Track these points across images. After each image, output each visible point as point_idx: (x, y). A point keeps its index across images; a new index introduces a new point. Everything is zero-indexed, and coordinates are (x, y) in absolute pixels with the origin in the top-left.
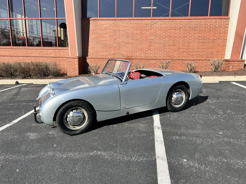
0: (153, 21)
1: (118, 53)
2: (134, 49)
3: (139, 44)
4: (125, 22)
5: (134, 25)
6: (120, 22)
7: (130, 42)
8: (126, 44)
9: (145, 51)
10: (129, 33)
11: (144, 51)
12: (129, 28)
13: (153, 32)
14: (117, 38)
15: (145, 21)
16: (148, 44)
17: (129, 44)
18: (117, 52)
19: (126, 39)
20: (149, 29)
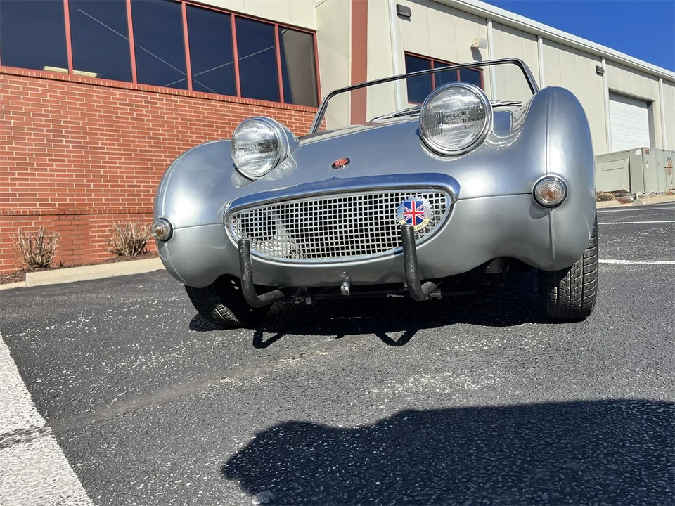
0: (143, 94)
1: (20, 195)
2: (87, 181)
3: (104, 162)
4: (40, 85)
5: (78, 99)
6: (15, 82)
7: (69, 156)
8: (54, 160)
9: (129, 186)
10: (62, 124)
11: (124, 186)
12: (61, 107)
13: (148, 129)
14: (13, 138)
15: (118, 92)
16: (136, 164)
17: (64, 161)
18: (17, 190)
19: (50, 146)
20: (132, 119)
